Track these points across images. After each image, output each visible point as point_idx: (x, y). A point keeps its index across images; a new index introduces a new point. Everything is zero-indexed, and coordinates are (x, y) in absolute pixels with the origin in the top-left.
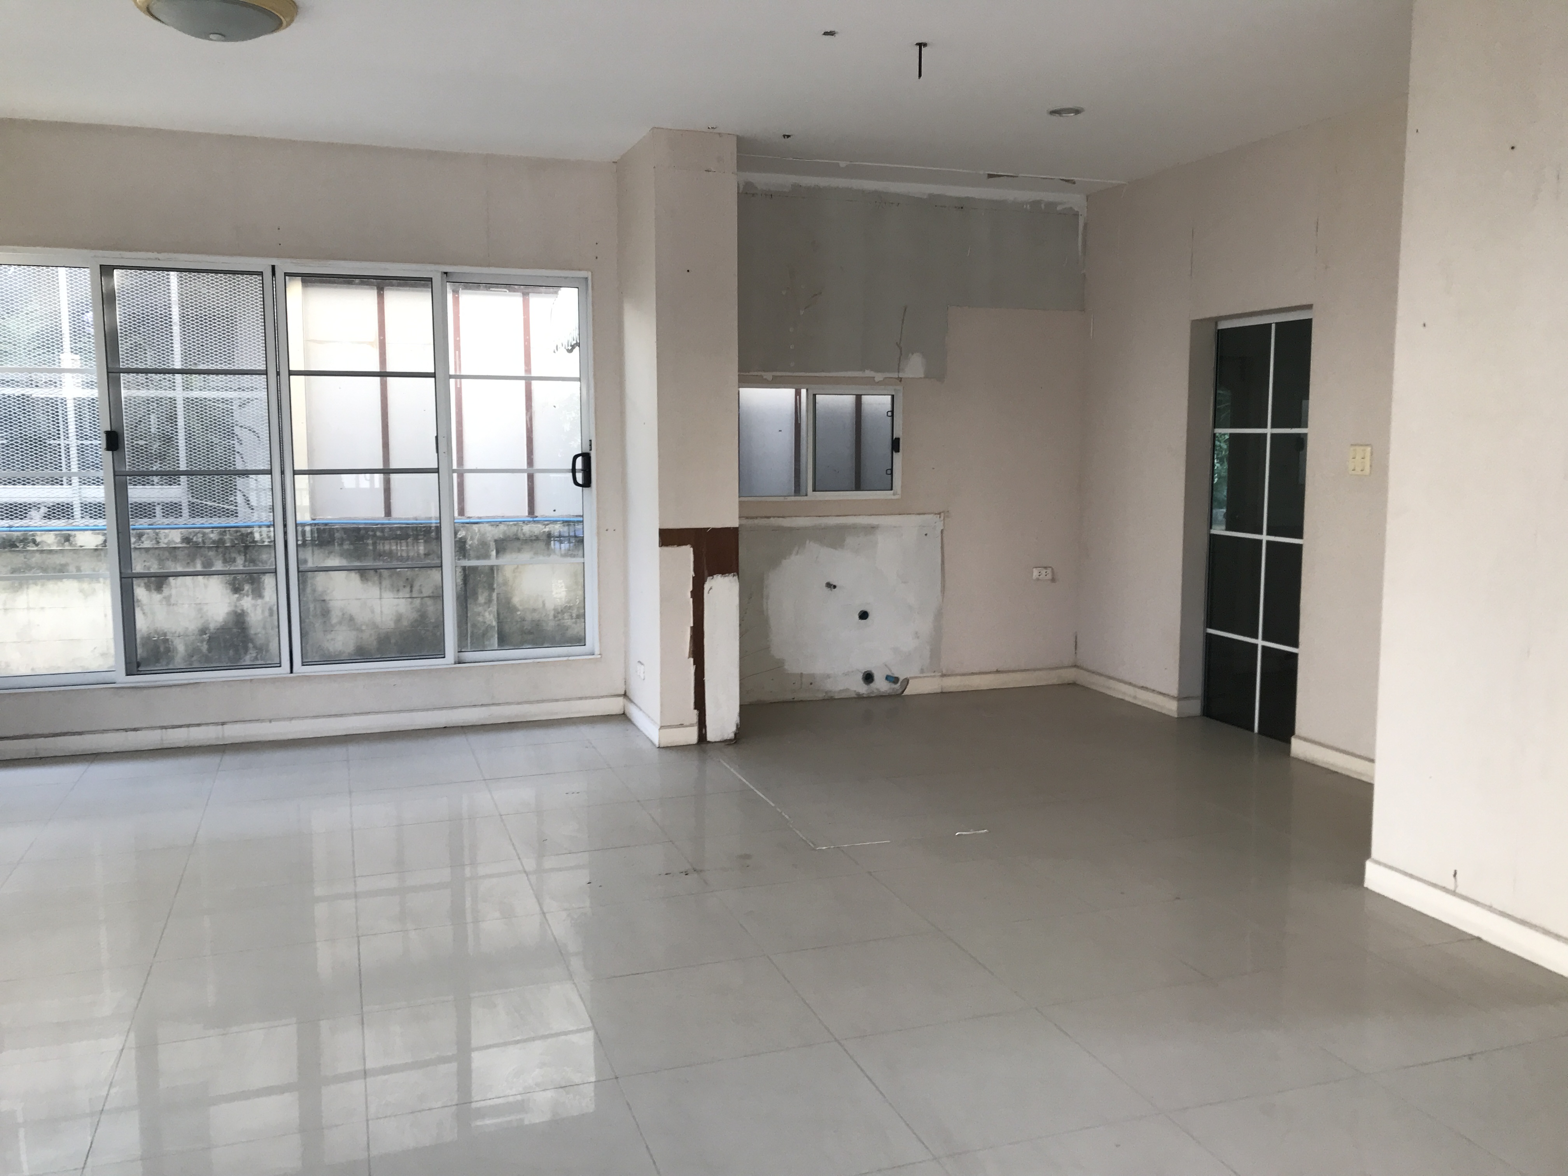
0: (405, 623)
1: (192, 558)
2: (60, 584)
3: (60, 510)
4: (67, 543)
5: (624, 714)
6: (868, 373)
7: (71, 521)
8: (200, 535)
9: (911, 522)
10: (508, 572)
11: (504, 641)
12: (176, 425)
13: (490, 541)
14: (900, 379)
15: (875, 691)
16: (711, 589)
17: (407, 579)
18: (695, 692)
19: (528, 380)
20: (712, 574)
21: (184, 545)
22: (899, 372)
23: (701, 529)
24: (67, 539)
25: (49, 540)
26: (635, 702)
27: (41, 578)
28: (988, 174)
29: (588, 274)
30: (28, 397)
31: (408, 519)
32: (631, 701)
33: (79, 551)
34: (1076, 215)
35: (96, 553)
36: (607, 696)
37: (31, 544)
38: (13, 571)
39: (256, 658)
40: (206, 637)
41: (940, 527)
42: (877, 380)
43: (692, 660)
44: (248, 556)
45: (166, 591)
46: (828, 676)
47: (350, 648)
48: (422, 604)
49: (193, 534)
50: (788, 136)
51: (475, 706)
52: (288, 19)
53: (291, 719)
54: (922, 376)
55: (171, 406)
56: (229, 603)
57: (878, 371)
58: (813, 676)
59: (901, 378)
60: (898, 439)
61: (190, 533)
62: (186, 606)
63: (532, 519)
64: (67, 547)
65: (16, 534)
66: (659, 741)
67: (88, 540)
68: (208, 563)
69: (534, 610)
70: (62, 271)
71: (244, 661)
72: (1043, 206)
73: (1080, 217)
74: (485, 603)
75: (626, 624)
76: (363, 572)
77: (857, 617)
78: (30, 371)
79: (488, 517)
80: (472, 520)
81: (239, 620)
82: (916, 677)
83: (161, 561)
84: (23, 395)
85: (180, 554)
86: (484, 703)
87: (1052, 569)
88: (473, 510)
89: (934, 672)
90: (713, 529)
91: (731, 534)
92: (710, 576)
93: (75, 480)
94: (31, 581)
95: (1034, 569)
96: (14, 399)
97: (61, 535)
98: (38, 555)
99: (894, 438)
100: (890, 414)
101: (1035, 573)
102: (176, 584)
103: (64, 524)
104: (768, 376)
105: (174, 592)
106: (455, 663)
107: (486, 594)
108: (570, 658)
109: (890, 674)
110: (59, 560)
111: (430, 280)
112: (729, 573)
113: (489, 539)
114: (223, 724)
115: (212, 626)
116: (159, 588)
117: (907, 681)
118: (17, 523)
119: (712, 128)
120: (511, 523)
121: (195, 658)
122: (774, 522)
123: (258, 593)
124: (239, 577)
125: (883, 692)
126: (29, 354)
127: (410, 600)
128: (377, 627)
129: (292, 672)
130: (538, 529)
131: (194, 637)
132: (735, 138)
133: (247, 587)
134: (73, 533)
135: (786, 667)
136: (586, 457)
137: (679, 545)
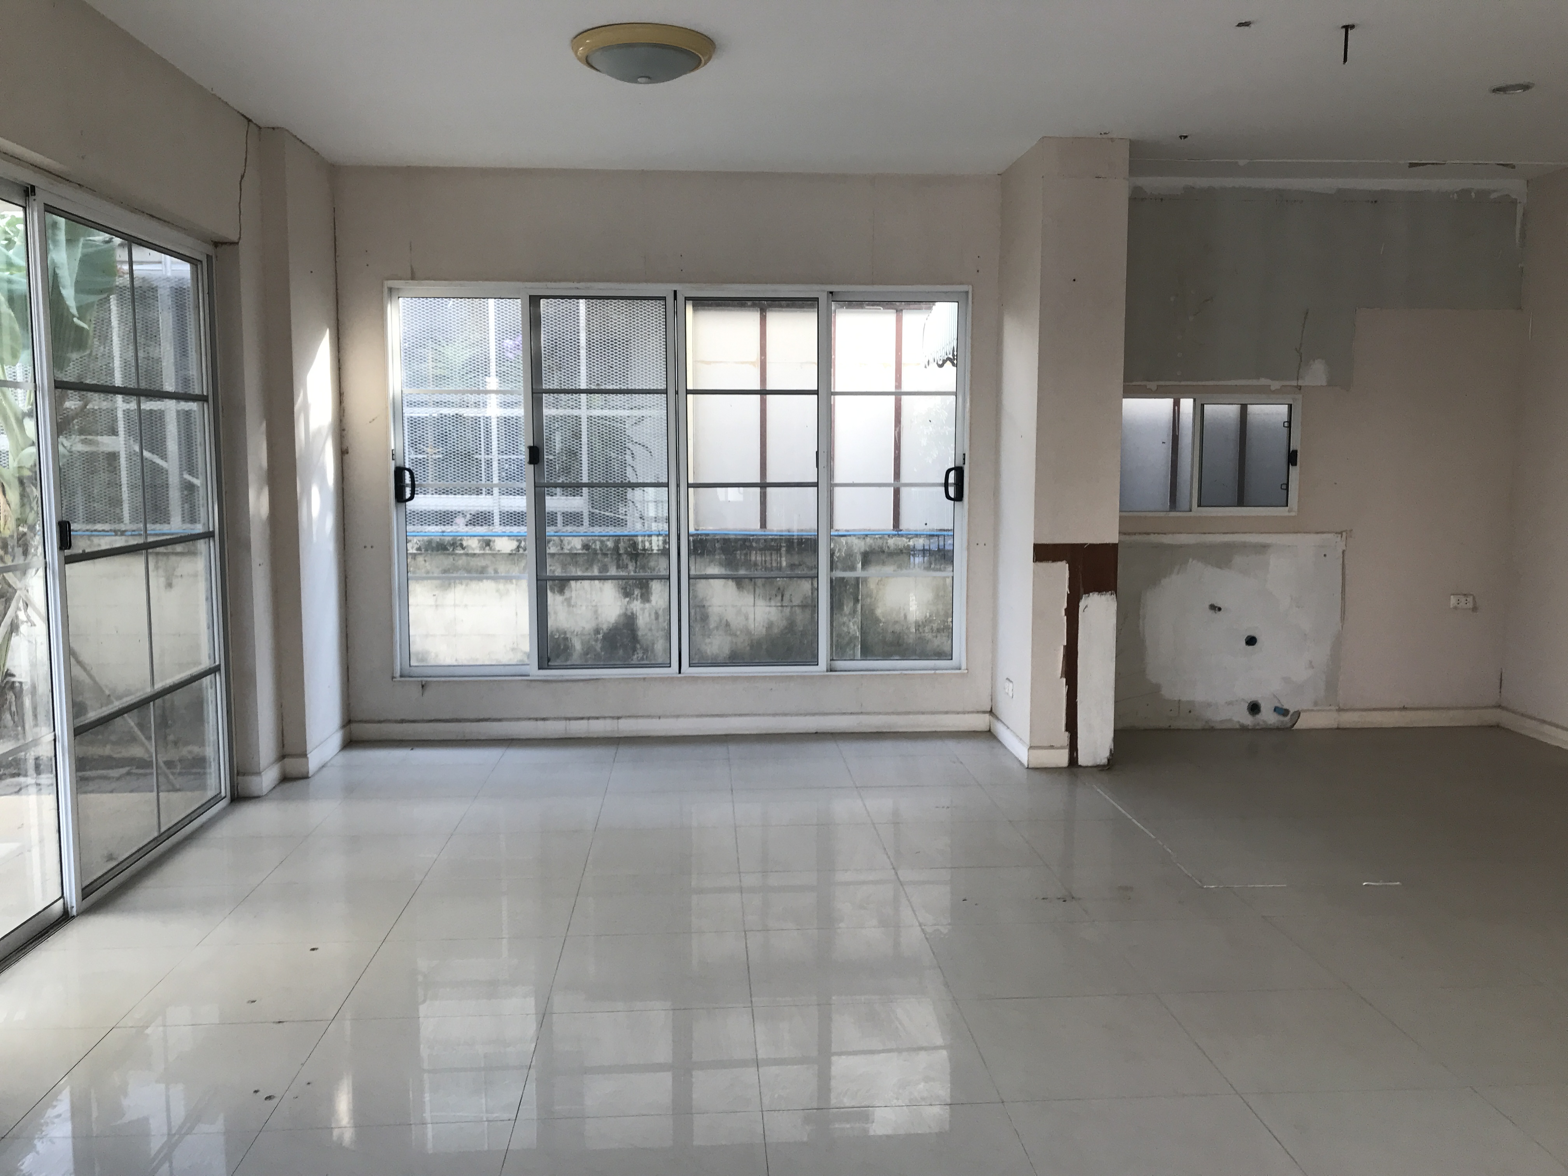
0: (776, 630)
1: (590, 563)
2: (481, 584)
3: (481, 518)
4: (488, 548)
5: (990, 731)
6: (1263, 381)
7: (491, 528)
8: (598, 543)
9: (1307, 543)
10: (872, 585)
11: (867, 652)
12: (581, 441)
13: (856, 553)
14: (1300, 388)
15: (1261, 723)
16: (1086, 607)
17: (779, 589)
18: (1067, 714)
19: (898, 395)
20: (1087, 592)
21: (584, 551)
22: (1298, 380)
23: (1077, 545)
24: (488, 543)
25: (473, 545)
26: (1003, 720)
27: (465, 578)
28: (1410, 163)
29: (969, 288)
30: (460, 416)
31: (782, 531)
32: (997, 718)
33: (496, 555)
34: (1514, 202)
35: (511, 557)
36: (972, 712)
37: (459, 548)
38: (445, 571)
39: (642, 659)
40: (600, 636)
41: (1341, 546)
42: (1273, 388)
43: (1064, 680)
44: (638, 563)
45: (567, 593)
46: (1209, 705)
47: (726, 651)
48: (791, 612)
49: (592, 541)
50: (1186, 137)
51: (844, 714)
52: (706, 58)
53: (678, 716)
54: (1324, 384)
55: (576, 423)
56: (621, 606)
57: (1273, 379)
58: (1191, 703)
59: (1300, 386)
60: (1295, 452)
61: (590, 541)
62: (584, 608)
63: (896, 533)
64: (487, 551)
65: (447, 538)
66: (1028, 761)
67: (505, 545)
68: (604, 568)
69: (896, 622)
70: (491, 301)
71: (632, 660)
72: (1473, 194)
73: (1519, 205)
74: (850, 614)
75: (994, 641)
76: (739, 581)
77: (1244, 642)
78: (463, 392)
79: (854, 530)
80: (840, 533)
81: (629, 622)
82: (1308, 710)
83: (564, 566)
84: (457, 414)
85: (581, 560)
86: (853, 711)
87: (1474, 598)
88: (842, 523)
89: (1330, 705)
90: (1091, 545)
91: (1111, 550)
92: (1085, 593)
93: (496, 491)
94: (457, 581)
95: (1452, 597)
96: (450, 418)
97: (484, 540)
98: (464, 558)
99: (1291, 450)
100: (1286, 424)
101: (1453, 600)
102: (576, 586)
103: (485, 531)
104: (1153, 385)
105: (574, 594)
106: (827, 671)
107: (851, 604)
108: (937, 672)
109: (1278, 705)
110: (481, 562)
111: (817, 299)
112: (1107, 591)
113: (856, 551)
114: (619, 718)
115: (605, 627)
116: (561, 591)
117: (1298, 714)
118: (448, 529)
119: (1105, 134)
120: (877, 536)
121: (589, 656)
122: (1154, 538)
123: (646, 597)
124: (631, 582)
125: (1271, 725)
126: (463, 378)
127: (780, 608)
128: (750, 633)
129: (680, 672)
130: (902, 542)
131: (588, 637)
132: (1128, 143)
133: (637, 592)
134: (493, 538)
135: (1162, 693)
136: (959, 471)
137: (1054, 561)
